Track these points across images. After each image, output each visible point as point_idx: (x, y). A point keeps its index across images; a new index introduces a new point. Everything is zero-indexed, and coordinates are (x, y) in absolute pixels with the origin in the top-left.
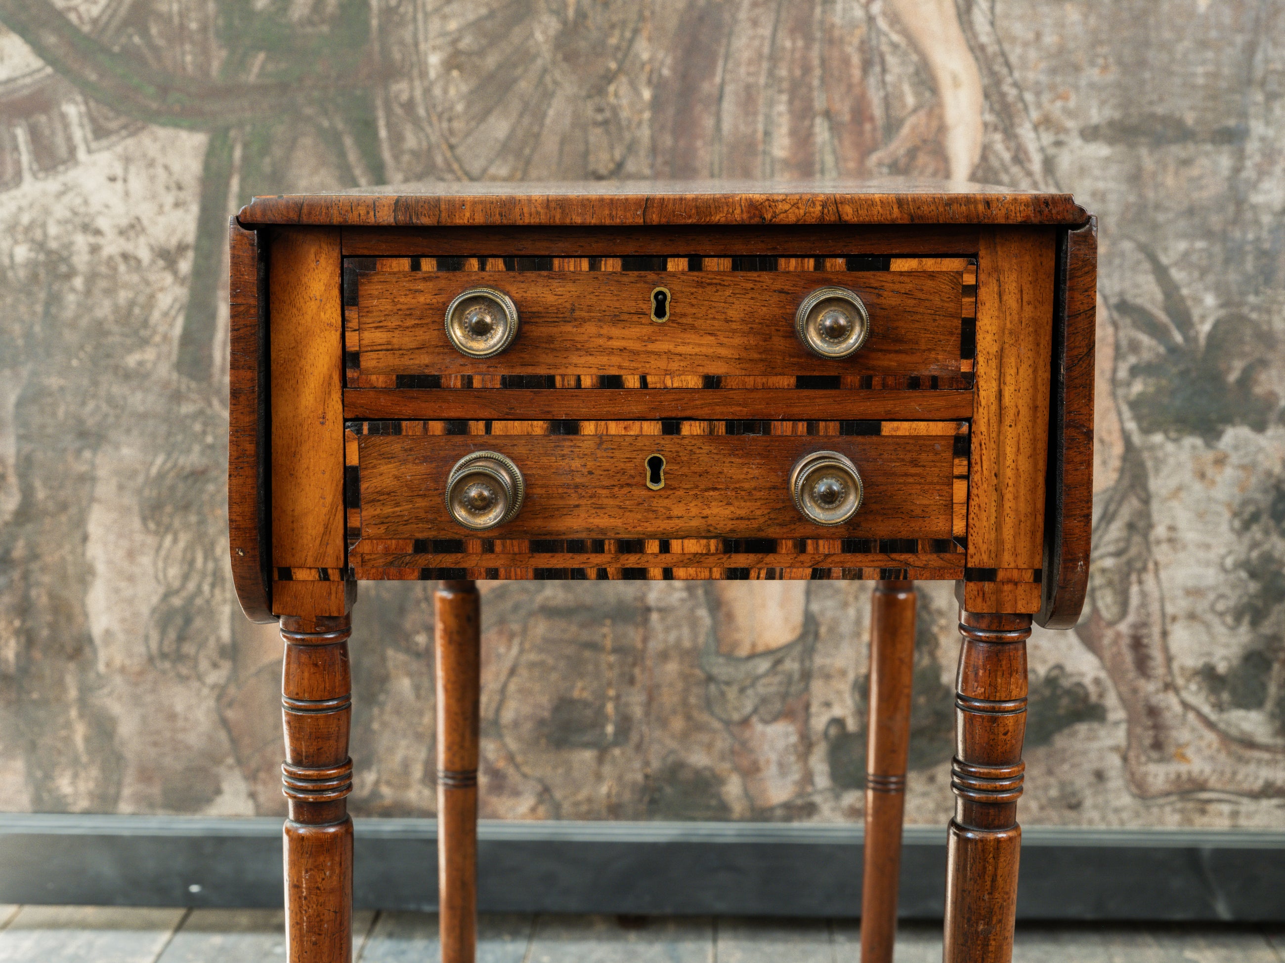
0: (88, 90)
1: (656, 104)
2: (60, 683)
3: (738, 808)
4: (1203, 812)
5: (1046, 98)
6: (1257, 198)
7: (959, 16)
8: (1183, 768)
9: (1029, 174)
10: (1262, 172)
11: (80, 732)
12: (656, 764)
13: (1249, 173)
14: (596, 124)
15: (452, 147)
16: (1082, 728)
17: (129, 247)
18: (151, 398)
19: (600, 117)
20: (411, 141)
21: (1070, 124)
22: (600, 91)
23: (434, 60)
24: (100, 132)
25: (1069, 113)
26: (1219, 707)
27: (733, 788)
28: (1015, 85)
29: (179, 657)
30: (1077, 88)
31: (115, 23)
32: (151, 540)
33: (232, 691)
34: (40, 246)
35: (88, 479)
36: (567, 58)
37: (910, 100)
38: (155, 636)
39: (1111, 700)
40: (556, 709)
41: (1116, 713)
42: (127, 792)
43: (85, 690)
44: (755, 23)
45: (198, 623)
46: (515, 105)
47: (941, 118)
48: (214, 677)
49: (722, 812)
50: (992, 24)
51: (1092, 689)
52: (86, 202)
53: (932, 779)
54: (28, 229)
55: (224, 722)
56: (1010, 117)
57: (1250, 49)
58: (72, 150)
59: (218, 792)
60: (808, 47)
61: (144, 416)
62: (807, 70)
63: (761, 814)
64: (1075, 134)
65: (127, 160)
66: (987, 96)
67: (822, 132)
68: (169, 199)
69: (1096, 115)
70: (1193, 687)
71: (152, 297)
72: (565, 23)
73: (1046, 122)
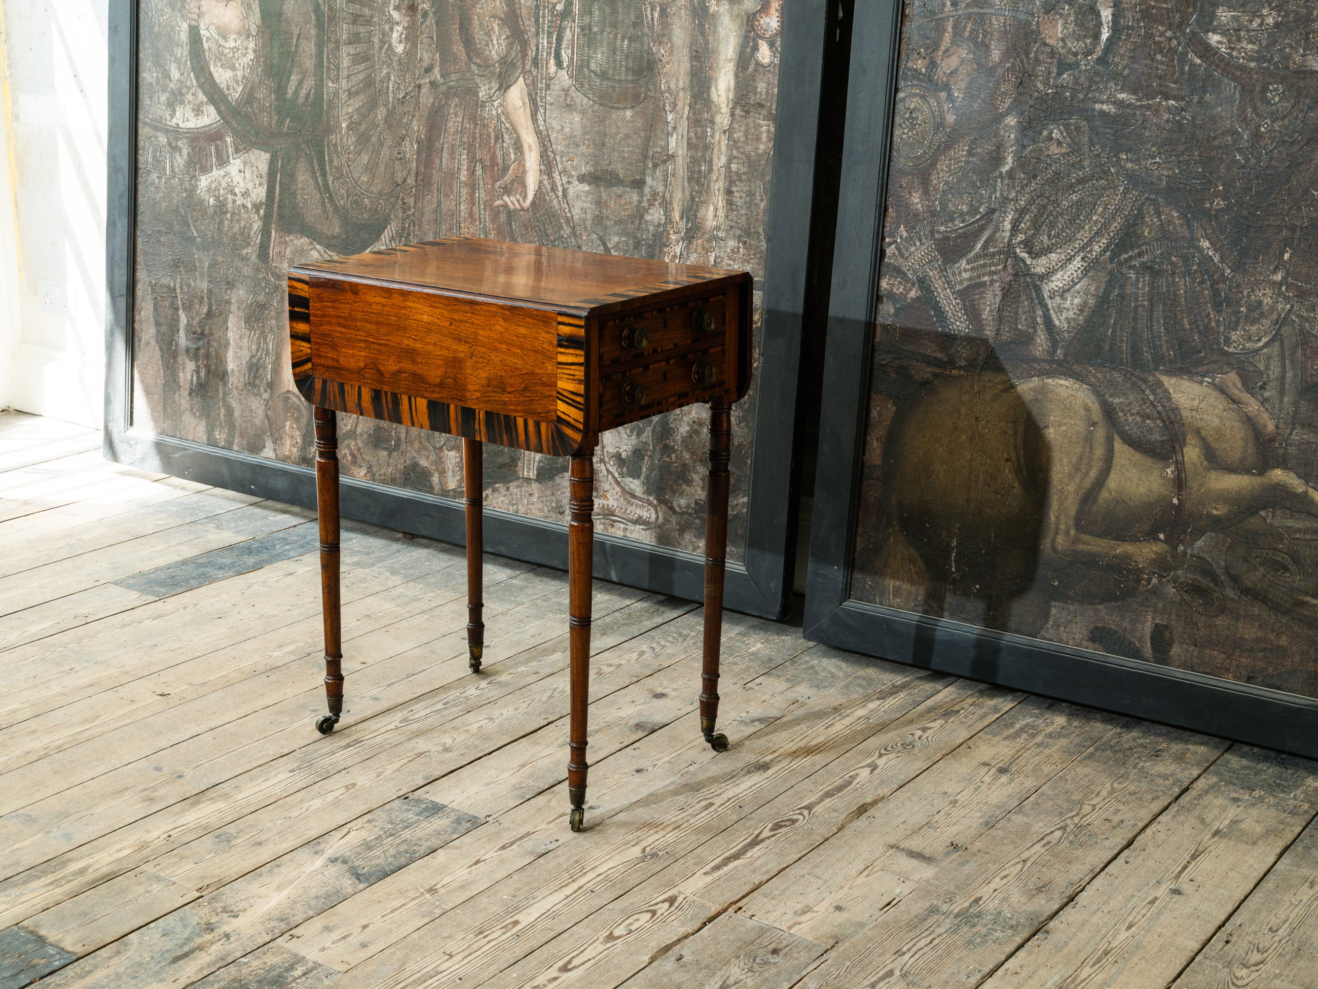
1: (419, 152)
2: (217, 390)
3: (437, 488)
4: (613, 526)
5: (564, 159)
6: (648, 218)
7: (532, 116)
8: (605, 502)
9: (557, 197)
10: (651, 205)
11: (223, 411)
12: (408, 462)
13: (645, 204)
14: (397, 159)
15: (349, 166)
17: (245, 201)
18: (250, 269)
19: (399, 157)
20: (335, 163)
21: (574, 173)
22: (399, 144)
23: (344, 125)
24: (237, 150)
25: (574, 168)
26: (622, 475)
27: (435, 479)
28: (553, 151)
29: (254, 386)
30: (577, 155)
31: (243, 101)
32: (247, 332)
33: (270, 403)
34: (217, 198)
35: (228, 302)
36: (388, 129)
37: (513, 156)
38: (247, 375)
40: (375, 430)
42: (236, 441)
43: (225, 394)
44: (456, 115)
45: (261, 371)
46: (371, 148)
47: (524, 166)
48: (266, 396)
49: (430, 490)
50: (545, 121)
52: (232, 181)
53: (508, 489)
54: (214, 191)
55: (267, 415)
56: (551, 168)
57: (647, 140)
58: (228, 157)
59: (264, 447)
60: (475, 128)
61: (248, 277)
62: (474, 139)
63: (445, 493)
64: (575, 178)
65: (245, 163)
66: (541, 157)
67: (479, 171)
68: (258, 182)
69: (584, 170)
70: (612, 463)
71: (251, 224)
72: (388, 111)
73: (564, 172)
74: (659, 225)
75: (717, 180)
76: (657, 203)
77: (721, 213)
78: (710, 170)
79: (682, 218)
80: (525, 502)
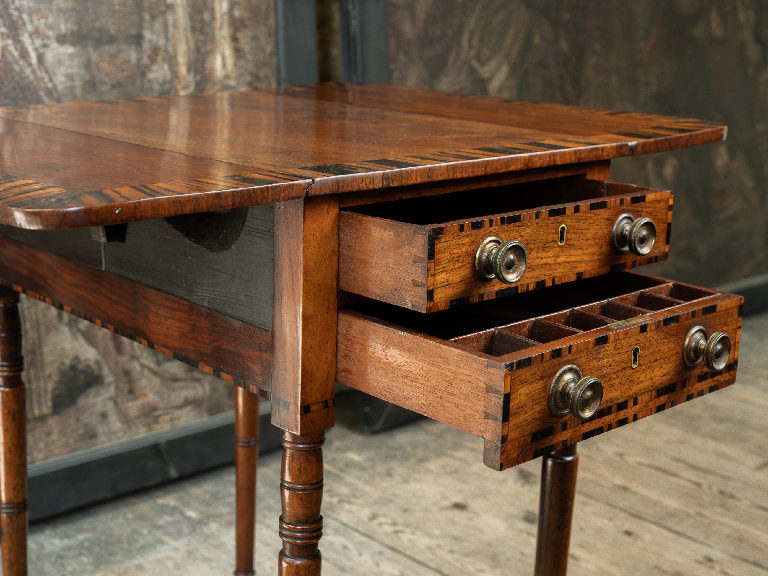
4: (157, 422)
5: (35, 17)
6: (151, 76)
8: (145, 401)
9: (30, 65)
10: (153, 60)
13: (145, 61)
16: (92, 391)
21: (50, 34)
25: (50, 27)
26: (159, 363)
28: (17, 9)
30: (51, 11)
39: (106, 371)
41: (109, 378)
51: (95, 367)
56: (16, 29)
64: (53, 39)
69: (63, 28)
70: (145, 355)
73: (36, 33)
74: (165, 82)
75: (221, 28)
76: (159, 59)
77: (230, 62)
78: (213, 18)
79: (189, 71)
80: (42, 445)
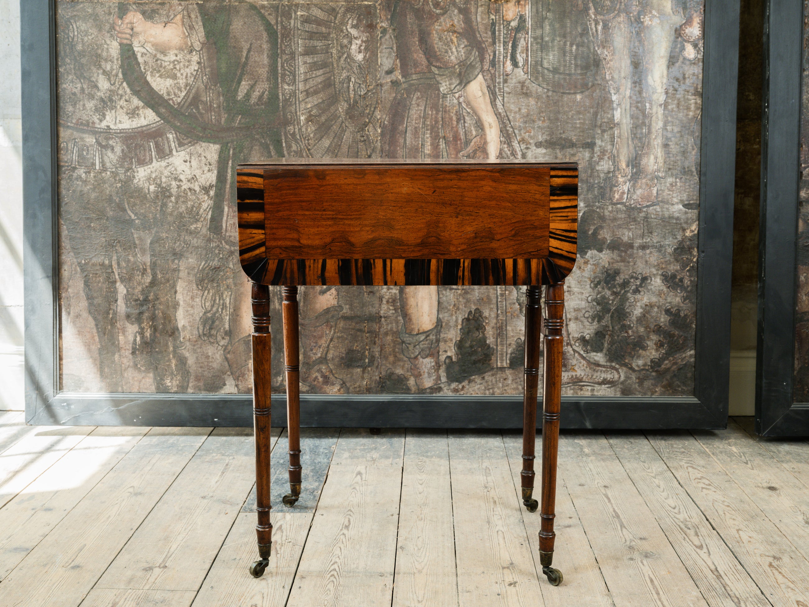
0: (177, 129)
1: (383, 134)
2: (167, 345)
3: (413, 389)
4: (581, 390)
5: (522, 132)
6: (598, 168)
7: (491, 102)
8: (574, 374)
10: (601, 159)
11: (174, 362)
12: (384, 373)
13: (596, 158)
14: (361, 141)
15: (309, 150)
17: (192, 186)
18: (199, 241)
19: (362, 139)
20: (294, 148)
21: (531, 141)
22: (363, 130)
23: (302, 118)
24: (181, 144)
25: (531, 137)
26: (587, 352)
27: (412, 382)
28: (512, 127)
29: (211, 335)
30: (534, 128)
31: (187, 104)
32: (200, 293)
33: (229, 347)
34: (159, 185)
35: (177, 270)
36: (350, 118)
37: (474, 133)
38: (201, 328)
40: (347, 353)
42: (190, 385)
43: (175, 348)
44: (418, 105)
45: (217, 323)
46: (332, 135)
47: (485, 139)
48: (222, 343)
49: (408, 391)
50: (503, 105)
52: (176, 170)
53: (483, 378)
54: (154, 180)
55: (227, 359)
56: (510, 138)
57: (596, 114)
58: (171, 151)
59: (225, 384)
60: (437, 114)
61: (197, 247)
62: (437, 122)
63: (422, 391)
64: (533, 145)
65: (191, 154)
66: (501, 131)
67: (442, 145)
68: (206, 169)
69: (541, 138)
70: (577, 344)
71: (200, 204)
72: (350, 105)
73: (523, 140)
74: (609, 172)
75: (655, 138)
76: (606, 158)
78: (650, 132)
79: (628, 166)
80: (501, 385)
